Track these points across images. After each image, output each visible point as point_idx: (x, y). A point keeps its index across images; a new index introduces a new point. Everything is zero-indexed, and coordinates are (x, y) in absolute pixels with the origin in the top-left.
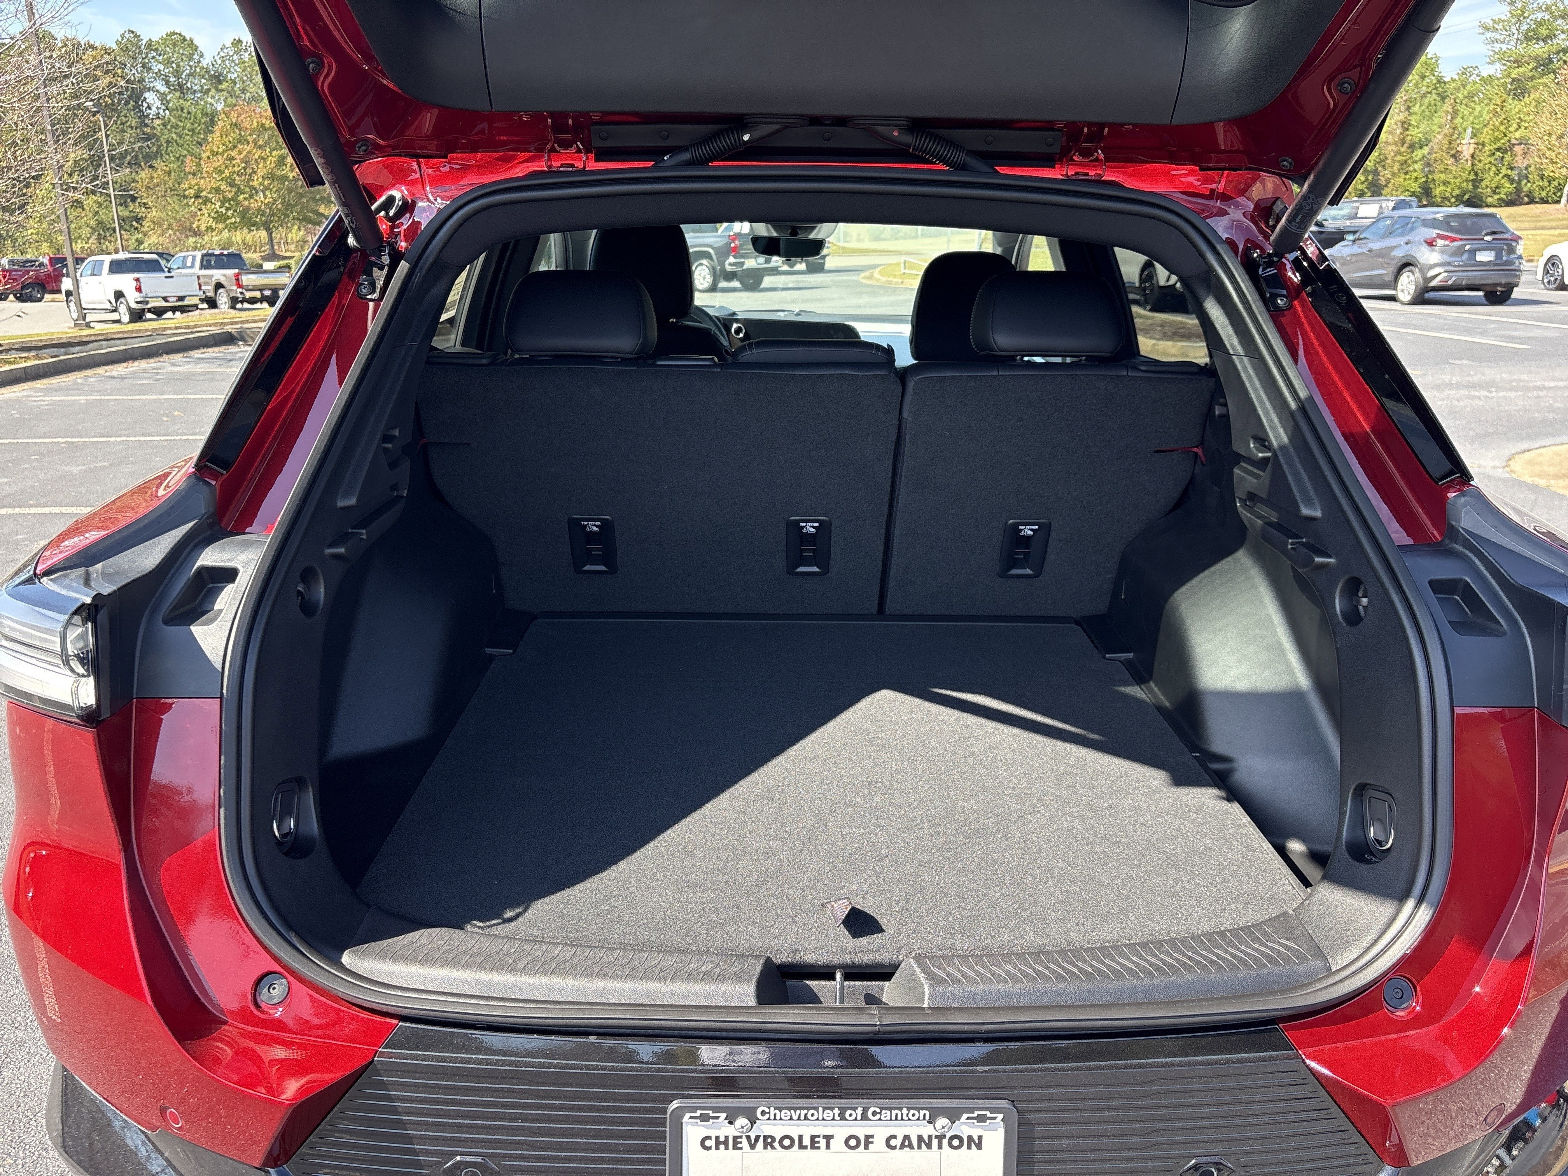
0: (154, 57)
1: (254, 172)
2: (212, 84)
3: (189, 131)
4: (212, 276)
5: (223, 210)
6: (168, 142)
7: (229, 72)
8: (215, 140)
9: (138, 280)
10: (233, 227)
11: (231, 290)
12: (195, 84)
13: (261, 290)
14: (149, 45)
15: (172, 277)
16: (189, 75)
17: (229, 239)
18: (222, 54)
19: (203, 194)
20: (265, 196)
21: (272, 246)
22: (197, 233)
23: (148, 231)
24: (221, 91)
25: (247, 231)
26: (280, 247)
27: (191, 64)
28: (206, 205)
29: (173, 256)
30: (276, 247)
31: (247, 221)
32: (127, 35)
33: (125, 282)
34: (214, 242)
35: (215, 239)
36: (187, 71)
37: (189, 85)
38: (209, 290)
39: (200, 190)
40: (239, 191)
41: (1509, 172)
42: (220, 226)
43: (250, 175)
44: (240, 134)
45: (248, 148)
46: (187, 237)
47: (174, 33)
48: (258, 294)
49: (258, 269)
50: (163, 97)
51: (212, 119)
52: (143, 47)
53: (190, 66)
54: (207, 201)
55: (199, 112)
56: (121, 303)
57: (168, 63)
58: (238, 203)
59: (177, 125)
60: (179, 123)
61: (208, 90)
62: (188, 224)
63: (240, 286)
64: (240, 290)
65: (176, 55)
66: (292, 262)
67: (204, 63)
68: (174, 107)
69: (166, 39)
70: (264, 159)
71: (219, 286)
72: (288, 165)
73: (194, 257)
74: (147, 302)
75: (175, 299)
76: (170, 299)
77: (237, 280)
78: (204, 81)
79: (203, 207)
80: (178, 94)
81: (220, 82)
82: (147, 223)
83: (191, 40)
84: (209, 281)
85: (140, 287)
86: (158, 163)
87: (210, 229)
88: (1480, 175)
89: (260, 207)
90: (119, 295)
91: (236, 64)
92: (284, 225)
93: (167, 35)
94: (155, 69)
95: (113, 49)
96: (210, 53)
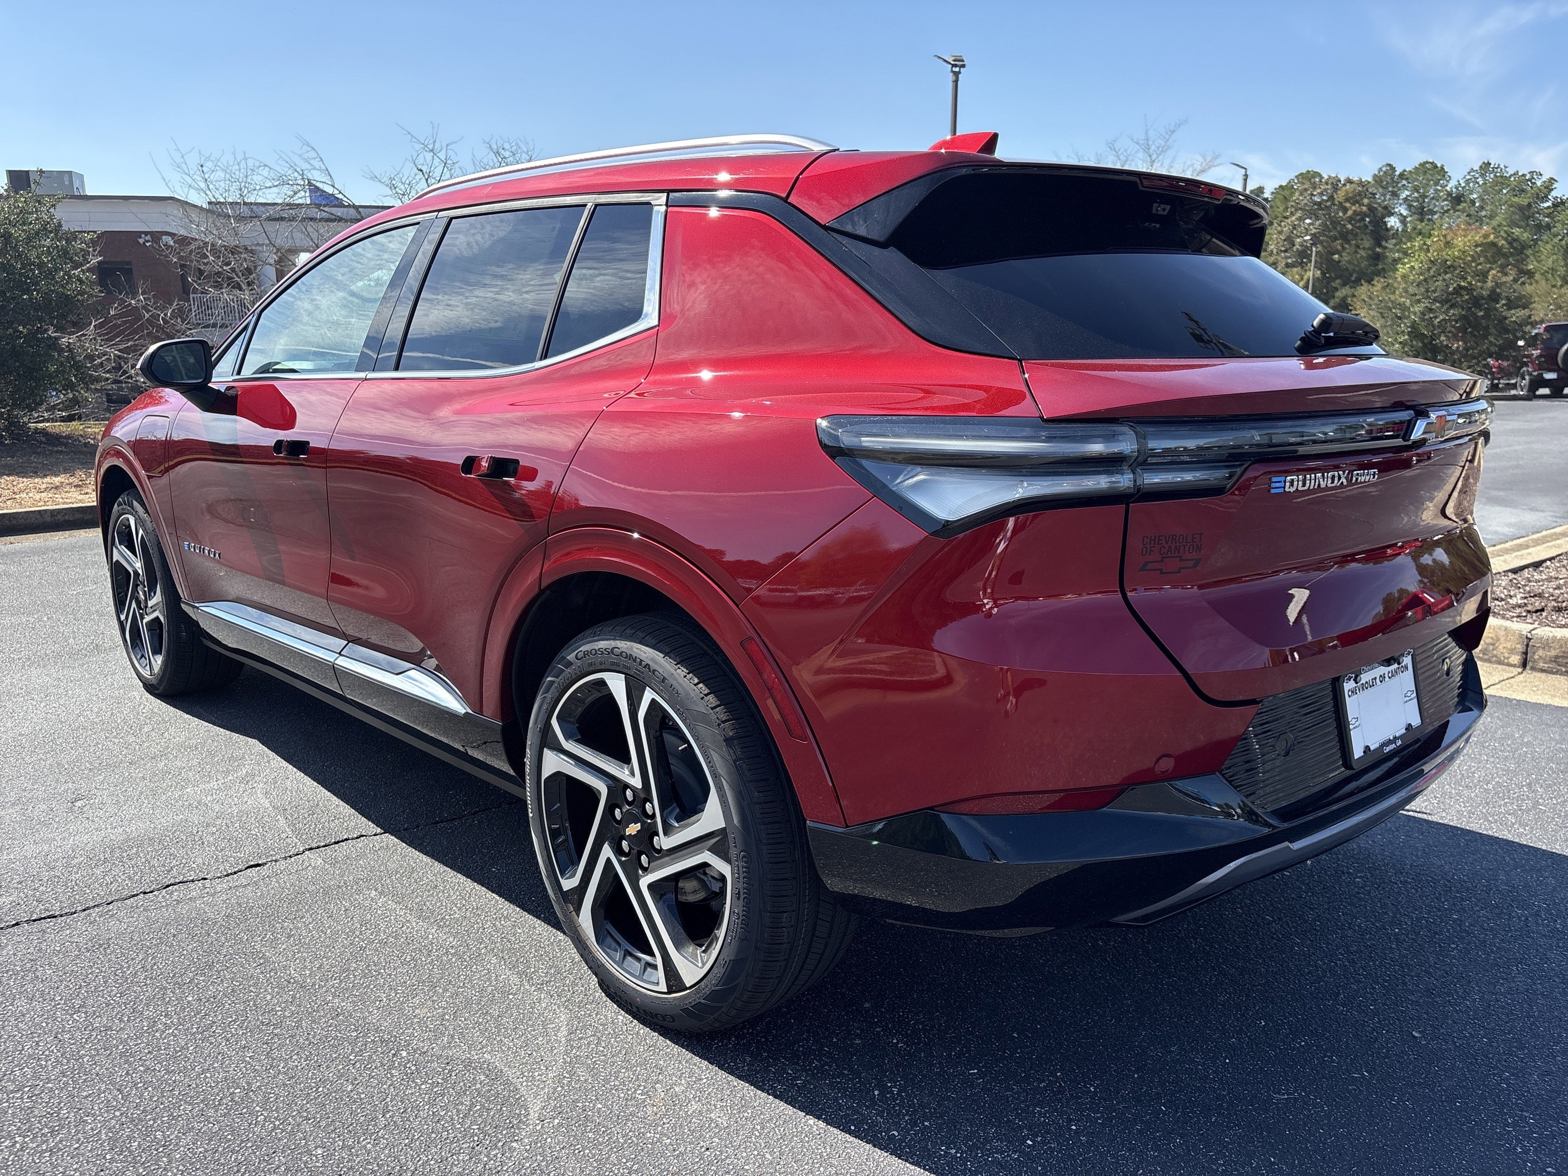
0: (1404, 185)
2: (1451, 204)
7: (1471, 193)
12: (1436, 206)
14: (1403, 173)
16: (1432, 199)
18: (1468, 177)
27: (1438, 187)
32: (1384, 169)
36: (1432, 195)
37: (1430, 207)
47: (1427, 163)
50: (1403, 219)
52: (1396, 177)
53: (1436, 191)
57: (1415, 190)
61: (1446, 211)
65: (1424, 181)
67: (1449, 187)
69: (1418, 169)
78: (1445, 203)
80: (1417, 217)
81: (1460, 203)
83: (1442, 167)
91: (1479, 186)
93: (1420, 165)
94: (1403, 196)
95: (1369, 182)
96: (1456, 177)
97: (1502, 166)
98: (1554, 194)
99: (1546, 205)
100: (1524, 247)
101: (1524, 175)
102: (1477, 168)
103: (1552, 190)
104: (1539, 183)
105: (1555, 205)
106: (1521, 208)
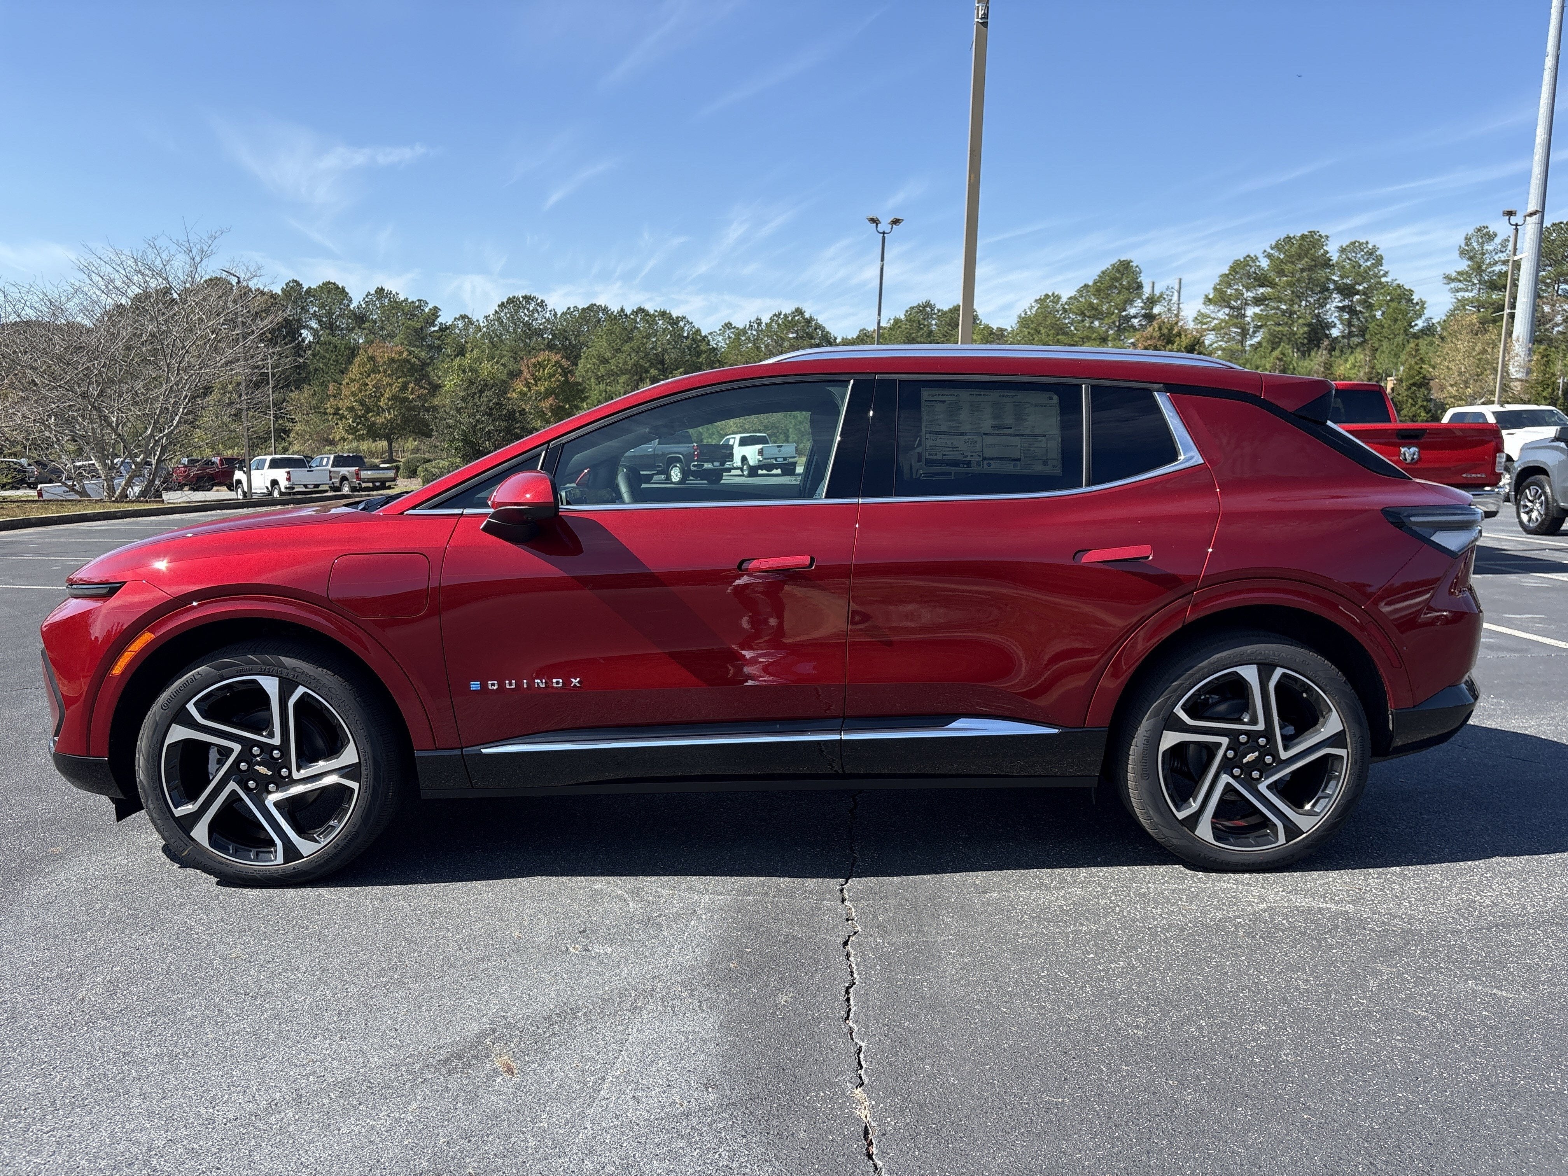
0: (311, 302)
1: (382, 395)
2: (356, 322)
3: (334, 361)
4: (339, 472)
5: (355, 425)
6: (316, 370)
7: (372, 314)
8: (354, 370)
9: (288, 473)
10: (361, 438)
11: (352, 482)
12: (342, 323)
13: (373, 482)
14: (309, 290)
15: (312, 471)
16: (338, 316)
17: (358, 447)
18: (366, 299)
19: (341, 412)
20: (389, 413)
21: (391, 453)
22: (332, 443)
23: (293, 441)
24: (364, 329)
25: (371, 441)
26: (397, 454)
27: (342, 306)
28: (342, 420)
29: (313, 459)
30: (394, 454)
31: (373, 433)
32: (291, 284)
33: (280, 475)
34: (346, 449)
35: (346, 447)
36: (338, 313)
37: (338, 323)
38: (336, 481)
39: (338, 409)
40: (369, 410)
41: (1425, 403)
42: (350, 437)
43: (379, 397)
44: (374, 365)
45: (378, 376)
46: (324, 446)
47: (329, 283)
48: (371, 485)
49: (376, 468)
50: (315, 333)
51: (353, 351)
52: (303, 293)
53: (341, 309)
54: (342, 417)
55: (343, 346)
56: (276, 488)
57: (322, 306)
58: (367, 420)
59: (324, 356)
60: (326, 355)
61: (353, 329)
62: (325, 435)
63: (358, 479)
64: (358, 482)
65: (329, 300)
66: (401, 464)
67: (352, 307)
68: (323, 342)
69: (322, 288)
70: (391, 385)
71: (344, 478)
72: (410, 390)
73: (329, 458)
74: (294, 488)
75: (312, 486)
76: (309, 486)
77: (357, 474)
78: (350, 321)
79: (339, 422)
80: (327, 331)
81: (364, 322)
82: (292, 435)
83: (343, 288)
84: (337, 476)
85: (290, 477)
86: (306, 387)
87: (343, 439)
88: (1399, 406)
89: (383, 423)
90: (275, 483)
91: (377, 308)
92: (403, 437)
93: (323, 284)
94: (312, 311)
95: (278, 295)
96: (357, 298)
97: (394, 293)
98: (439, 320)
99: (433, 329)
100: (424, 364)
101: (413, 302)
102: (374, 292)
103: (438, 317)
104: (427, 310)
105: (441, 329)
106: (415, 330)
